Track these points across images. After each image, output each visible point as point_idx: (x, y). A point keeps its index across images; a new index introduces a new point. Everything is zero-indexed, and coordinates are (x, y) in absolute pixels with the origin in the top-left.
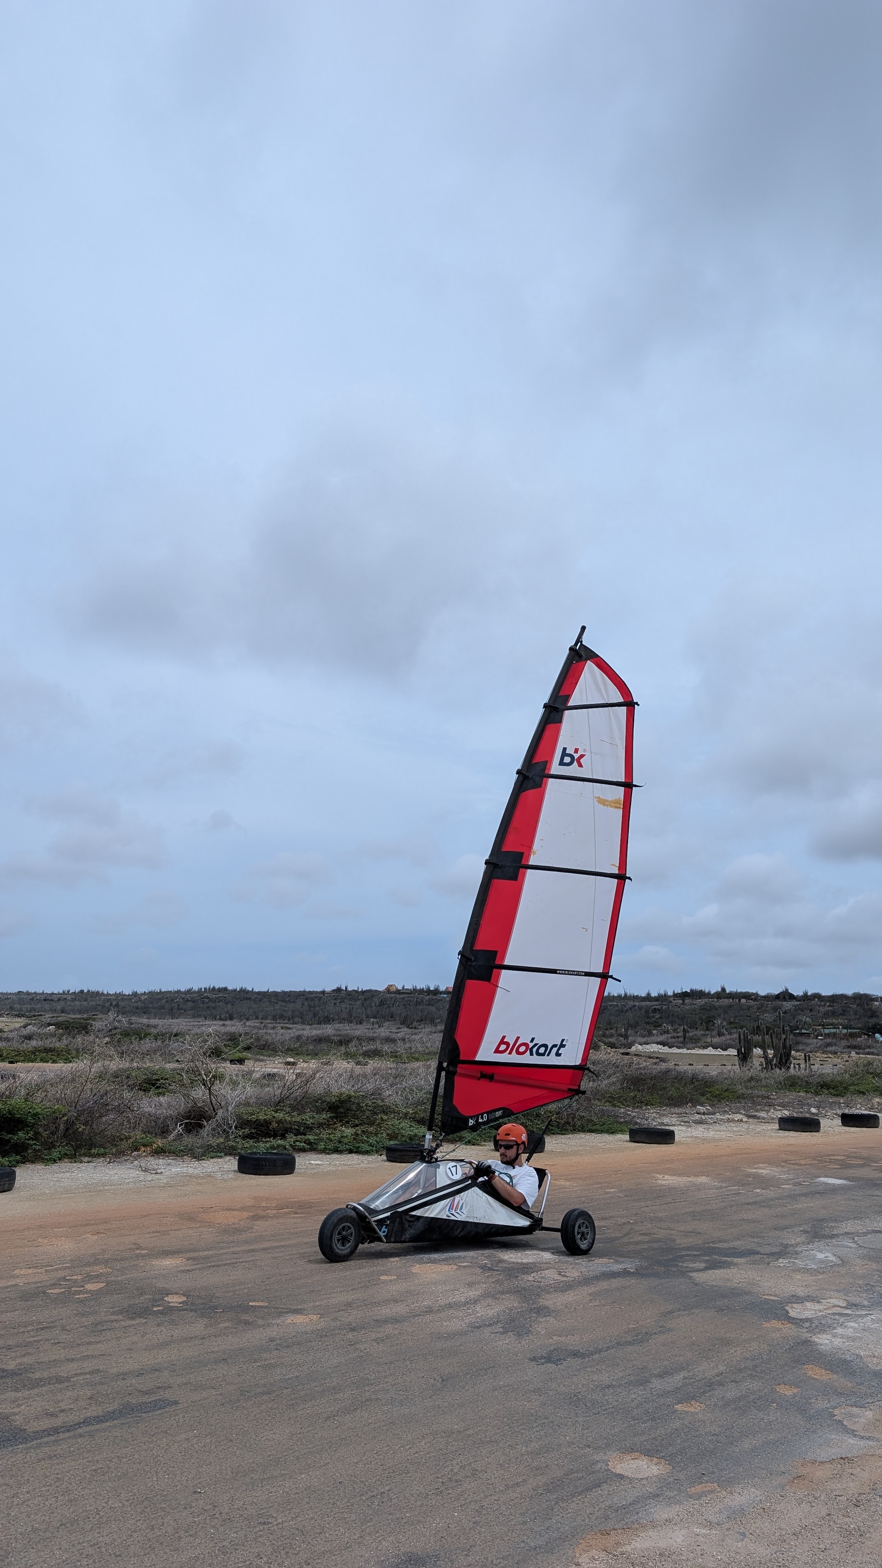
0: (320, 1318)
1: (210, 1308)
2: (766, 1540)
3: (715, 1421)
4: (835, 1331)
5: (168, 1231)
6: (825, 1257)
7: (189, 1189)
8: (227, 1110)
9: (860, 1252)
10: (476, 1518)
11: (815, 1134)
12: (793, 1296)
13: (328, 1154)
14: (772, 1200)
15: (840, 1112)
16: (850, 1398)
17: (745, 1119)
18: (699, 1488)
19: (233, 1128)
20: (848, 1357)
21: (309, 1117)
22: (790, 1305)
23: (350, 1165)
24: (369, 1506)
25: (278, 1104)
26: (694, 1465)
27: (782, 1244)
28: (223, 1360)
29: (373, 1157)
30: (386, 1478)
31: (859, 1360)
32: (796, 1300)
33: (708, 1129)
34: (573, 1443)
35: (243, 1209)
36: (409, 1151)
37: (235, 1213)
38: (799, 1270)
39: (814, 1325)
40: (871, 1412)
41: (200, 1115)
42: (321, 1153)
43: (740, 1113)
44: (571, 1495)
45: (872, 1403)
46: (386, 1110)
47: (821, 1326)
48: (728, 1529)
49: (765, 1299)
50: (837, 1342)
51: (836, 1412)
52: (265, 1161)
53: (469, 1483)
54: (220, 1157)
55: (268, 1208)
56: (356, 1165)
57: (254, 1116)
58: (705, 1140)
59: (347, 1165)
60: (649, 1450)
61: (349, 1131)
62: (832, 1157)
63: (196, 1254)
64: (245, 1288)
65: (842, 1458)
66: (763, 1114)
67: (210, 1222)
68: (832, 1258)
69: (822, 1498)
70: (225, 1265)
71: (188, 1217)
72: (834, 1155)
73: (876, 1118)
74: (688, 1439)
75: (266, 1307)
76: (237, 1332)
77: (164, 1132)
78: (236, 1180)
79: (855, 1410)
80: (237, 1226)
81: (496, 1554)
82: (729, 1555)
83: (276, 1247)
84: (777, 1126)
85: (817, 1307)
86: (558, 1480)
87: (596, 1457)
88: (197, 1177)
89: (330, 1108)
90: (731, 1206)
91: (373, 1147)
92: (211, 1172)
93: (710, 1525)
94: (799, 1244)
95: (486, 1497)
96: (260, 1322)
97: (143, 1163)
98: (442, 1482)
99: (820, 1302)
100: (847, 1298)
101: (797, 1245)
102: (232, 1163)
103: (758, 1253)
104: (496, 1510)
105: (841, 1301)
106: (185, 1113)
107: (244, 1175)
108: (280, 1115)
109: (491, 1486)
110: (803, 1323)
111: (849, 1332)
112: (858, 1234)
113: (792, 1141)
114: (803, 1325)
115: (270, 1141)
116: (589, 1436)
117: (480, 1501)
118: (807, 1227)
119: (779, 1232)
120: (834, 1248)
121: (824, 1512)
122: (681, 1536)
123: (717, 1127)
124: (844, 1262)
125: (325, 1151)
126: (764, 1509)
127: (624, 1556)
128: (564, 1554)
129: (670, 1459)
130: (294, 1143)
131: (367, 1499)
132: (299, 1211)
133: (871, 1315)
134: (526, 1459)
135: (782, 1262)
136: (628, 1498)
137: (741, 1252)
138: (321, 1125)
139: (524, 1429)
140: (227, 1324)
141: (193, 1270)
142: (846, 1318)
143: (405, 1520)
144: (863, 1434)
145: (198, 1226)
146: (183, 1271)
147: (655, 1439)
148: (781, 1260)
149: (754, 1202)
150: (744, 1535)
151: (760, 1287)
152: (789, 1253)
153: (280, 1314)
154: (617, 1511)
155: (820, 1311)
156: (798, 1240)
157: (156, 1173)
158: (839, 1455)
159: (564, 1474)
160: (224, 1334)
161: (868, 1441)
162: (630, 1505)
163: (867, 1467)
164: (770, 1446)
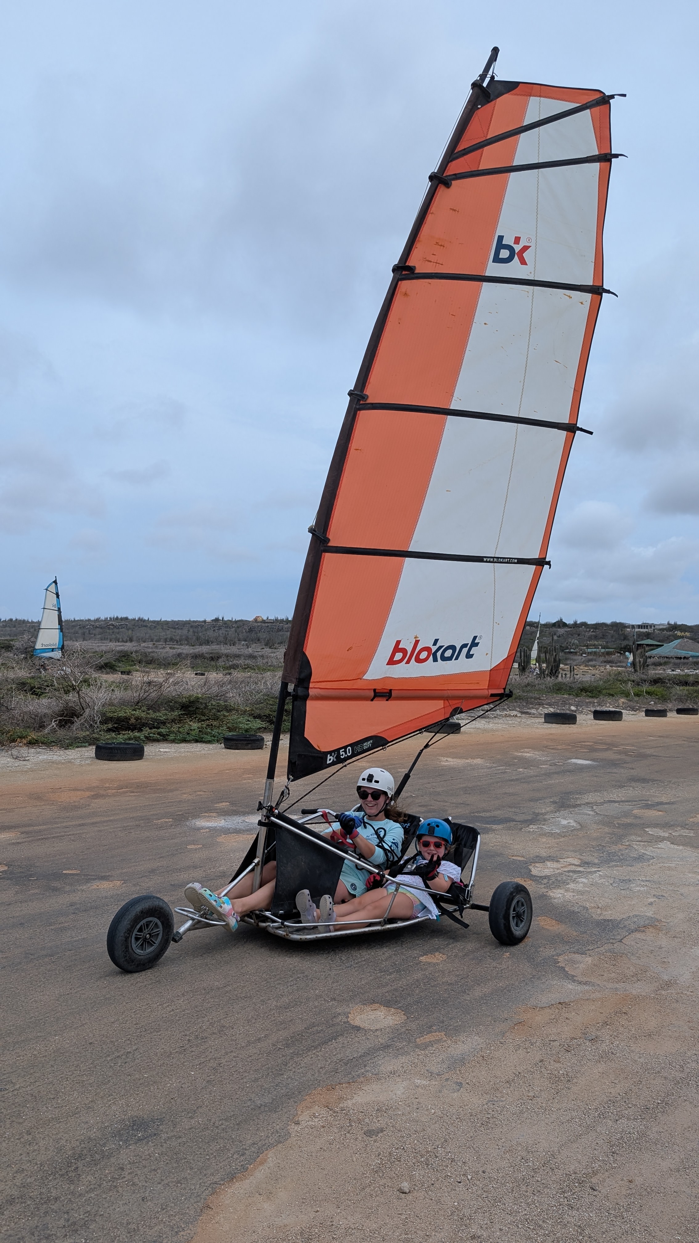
0: (123, 884)
1: (25, 876)
2: (481, 1089)
3: (453, 971)
4: (567, 886)
5: (14, 808)
6: (568, 823)
7: (47, 773)
8: (94, 709)
9: (596, 818)
10: (211, 1077)
11: (572, 725)
12: (537, 856)
13: (178, 743)
14: (531, 777)
15: (593, 709)
16: (573, 946)
17: (519, 715)
18: (428, 1038)
19: (98, 723)
20: (576, 910)
21: (161, 715)
22: (533, 864)
23: (193, 752)
24: (111, 1066)
25: (137, 704)
26: (426, 1014)
27: (534, 813)
28: (20, 924)
29: (214, 745)
30: (136, 1038)
31: (585, 911)
32: (539, 860)
33: (489, 722)
34: (321, 996)
35: (88, 789)
36: (242, 740)
37: (79, 793)
38: (545, 835)
39: (551, 882)
40: (590, 958)
41: (72, 713)
42: (172, 743)
43: (516, 710)
44: (307, 1049)
45: (592, 950)
46: (229, 709)
47: (557, 882)
48: (447, 1080)
49: (513, 859)
50: (569, 895)
51: (560, 959)
52: (117, 750)
53: (215, 1039)
54: (85, 747)
55: (109, 788)
56: (198, 752)
57: (115, 714)
58: (485, 730)
59: (189, 752)
60: (389, 1001)
61: (195, 725)
62: (583, 744)
63: (31, 829)
64: (64, 858)
65: (560, 1003)
66: (533, 711)
67: (54, 801)
68: (573, 823)
69: (537, 1044)
70: (54, 837)
71: (36, 797)
72: (584, 742)
73: (620, 714)
74: (426, 989)
75: (77, 875)
76: (43, 898)
77: (42, 726)
78: (91, 765)
79: (577, 957)
80: (76, 804)
81: (220, 1115)
82: (443, 1108)
83: (104, 822)
84: (543, 720)
85: (555, 865)
86: (298, 1035)
87: (339, 1010)
88: (60, 763)
89: (182, 707)
90: (497, 782)
91: (215, 737)
92: (72, 759)
93: (431, 1075)
94: (548, 812)
95: (227, 1053)
96: (68, 888)
97: (15, 752)
98: (189, 1040)
99: (559, 861)
100: (582, 857)
101: (545, 814)
102: (91, 751)
103: (514, 821)
104: (232, 1067)
105: (576, 859)
106: (59, 711)
107: (99, 761)
108: (137, 713)
109: (234, 1042)
110: (542, 880)
111: (580, 887)
112: (596, 804)
113: (553, 731)
114: (542, 882)
115: (129, 734)
116: (337, 989)
117: (220, 1058)
118: (556, 799)
119: (533, 803)
120: (576, 815)
121: (537, 1058)
122: (402, 1088)
123: (496, 720)
124: (582, 826)
125: (173, 741)
126: (483, 1057)
127: (344, 1112)
128: (286, 1113)
129: (406, 1010)
130: (148, 734)
131: (112, 1060)
132: (135, 791)
133: (599, 871)
134: (274, 1014)
135: (532, 828)
136: (360, 1050)
137: (500, 820)
138: (173, 721)
139: (280, 984)
140: (36, 891)
141: (23, 842)
142: (578, 875)
143: (141, 1081)
144: (582, 979)
145: (42, 804)
146: (13, 844)
147: (396, 990)
148: (531, 826)
149: (516, 779)
150: (460, 1085)
151: (510, 849)
152: (538, 820)
153: (88, 881)
154: (346, 1064)
155: (558, 869)
156: (548, 809)
157: (24, 760)
158: (558, 1000)
159: (305, 1028)
160: (30, 900)
161: (585, 986)
162: (360, 1057)
163: (581, 1011)
164: (498, 994)
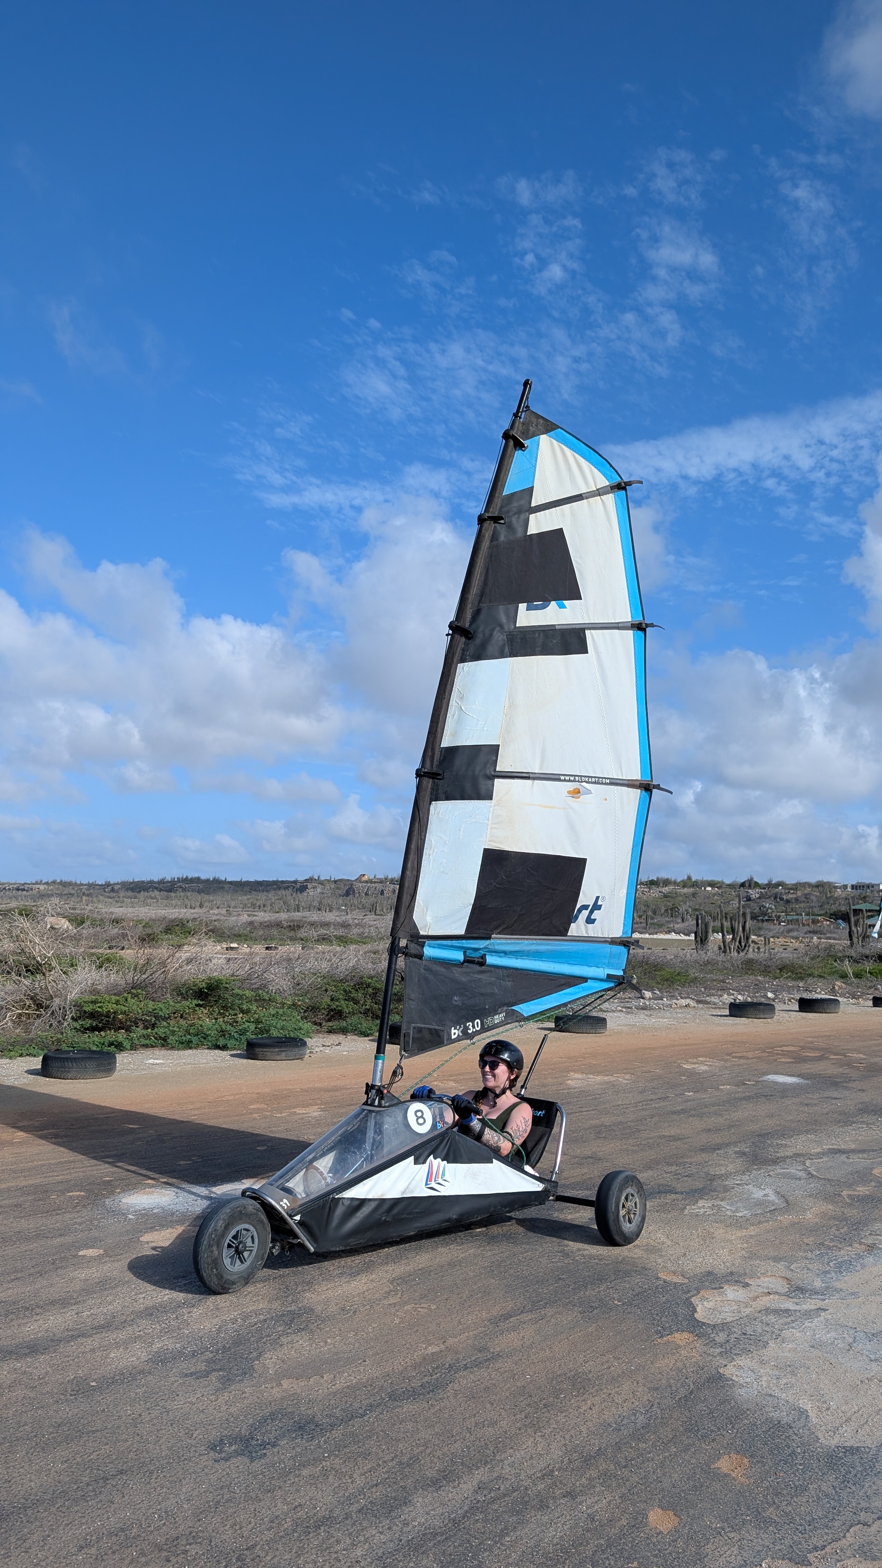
4: (765, 1352)
6: (764, 1196)
8: (66, 998)
9: (812, 1186)
11: (768, 1020)
12: (709, 1273)
14: (706, 1106)
15: (798, 997)
17: (693, 1005)
19: (70, 1019)
20: (784, 1419)
22: (701, 1294)
23: (195, 1063)
27: (707, 1175)
31: (801, 1423)
32: (712, 1282)
33: (649, 1016)
38: (724, 1221)
39: (732, 1338)
47: (744, 1338)
49: (666, 1281)
50: (767, 1377)
58: (642, 1029)
59: (189, 1063)
66: (713, 999)
72: (786, 1046)
73: (835, 1002)
84: (727, 1012)
85: (742, 1295)
94: (731, 1174)
99: (748, 1285)
100: (789, 1275)
101: (726, 1176)
103: (673, 1191)
105: (779, 1280)
107: (37, 1076)
110: (716, 1334)
111: (789, 1353)
112: (810, 1156)
113: (740, 1029)
114: (716, 1339)
118: (744, 1147)
119: (707, 1155)
120: (777, 1180)
123: (660, 1014)
124: (789, 1205)
125: (172, 1047)
133: (823, 1309)
135: (703, 1206)
142: (785, 1320)
148: (701, 1203)
149: (682, 1110)
151: (659, 1257)
152: (715, 1190)
155: (746, 1305)
156: (731, 1167)
